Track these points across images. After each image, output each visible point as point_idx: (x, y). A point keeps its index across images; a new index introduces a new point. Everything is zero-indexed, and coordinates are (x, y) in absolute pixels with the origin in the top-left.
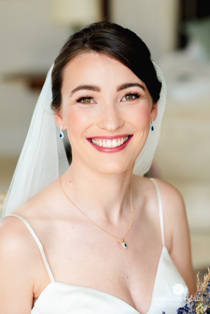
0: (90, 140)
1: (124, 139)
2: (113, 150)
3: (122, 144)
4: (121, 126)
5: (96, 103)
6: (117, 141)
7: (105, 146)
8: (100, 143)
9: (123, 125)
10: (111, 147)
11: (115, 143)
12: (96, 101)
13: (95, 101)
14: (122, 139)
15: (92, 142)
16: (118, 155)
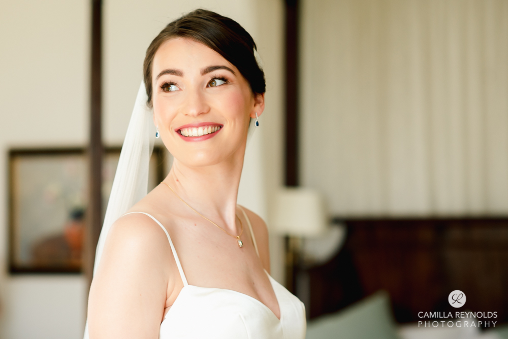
0: (179, 131)
1: (212, 128)
2: (199, 139)
3: (210, 132)
4: (205, 111)
5: (180, 90)
6: (204, 129)
7: (191, 135)
8: (185, 132)
9: (209, 111)
10: (197, 136)
11: (201, 131)
12: (181, 88)
13: (179, 88)
14: (210, 128)
15: (181, 135)
16: (206, 144)
